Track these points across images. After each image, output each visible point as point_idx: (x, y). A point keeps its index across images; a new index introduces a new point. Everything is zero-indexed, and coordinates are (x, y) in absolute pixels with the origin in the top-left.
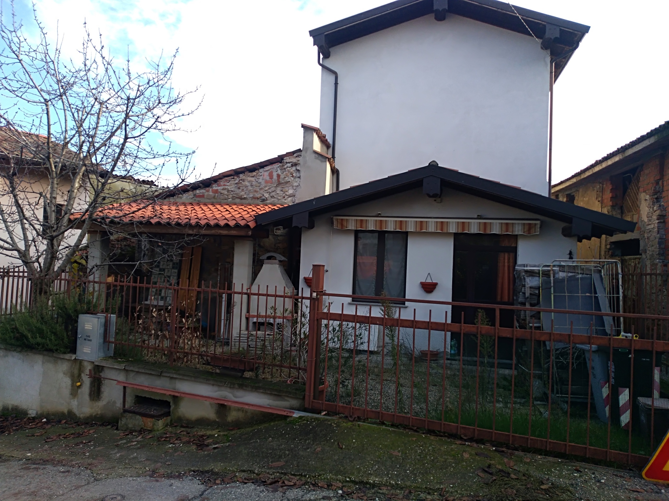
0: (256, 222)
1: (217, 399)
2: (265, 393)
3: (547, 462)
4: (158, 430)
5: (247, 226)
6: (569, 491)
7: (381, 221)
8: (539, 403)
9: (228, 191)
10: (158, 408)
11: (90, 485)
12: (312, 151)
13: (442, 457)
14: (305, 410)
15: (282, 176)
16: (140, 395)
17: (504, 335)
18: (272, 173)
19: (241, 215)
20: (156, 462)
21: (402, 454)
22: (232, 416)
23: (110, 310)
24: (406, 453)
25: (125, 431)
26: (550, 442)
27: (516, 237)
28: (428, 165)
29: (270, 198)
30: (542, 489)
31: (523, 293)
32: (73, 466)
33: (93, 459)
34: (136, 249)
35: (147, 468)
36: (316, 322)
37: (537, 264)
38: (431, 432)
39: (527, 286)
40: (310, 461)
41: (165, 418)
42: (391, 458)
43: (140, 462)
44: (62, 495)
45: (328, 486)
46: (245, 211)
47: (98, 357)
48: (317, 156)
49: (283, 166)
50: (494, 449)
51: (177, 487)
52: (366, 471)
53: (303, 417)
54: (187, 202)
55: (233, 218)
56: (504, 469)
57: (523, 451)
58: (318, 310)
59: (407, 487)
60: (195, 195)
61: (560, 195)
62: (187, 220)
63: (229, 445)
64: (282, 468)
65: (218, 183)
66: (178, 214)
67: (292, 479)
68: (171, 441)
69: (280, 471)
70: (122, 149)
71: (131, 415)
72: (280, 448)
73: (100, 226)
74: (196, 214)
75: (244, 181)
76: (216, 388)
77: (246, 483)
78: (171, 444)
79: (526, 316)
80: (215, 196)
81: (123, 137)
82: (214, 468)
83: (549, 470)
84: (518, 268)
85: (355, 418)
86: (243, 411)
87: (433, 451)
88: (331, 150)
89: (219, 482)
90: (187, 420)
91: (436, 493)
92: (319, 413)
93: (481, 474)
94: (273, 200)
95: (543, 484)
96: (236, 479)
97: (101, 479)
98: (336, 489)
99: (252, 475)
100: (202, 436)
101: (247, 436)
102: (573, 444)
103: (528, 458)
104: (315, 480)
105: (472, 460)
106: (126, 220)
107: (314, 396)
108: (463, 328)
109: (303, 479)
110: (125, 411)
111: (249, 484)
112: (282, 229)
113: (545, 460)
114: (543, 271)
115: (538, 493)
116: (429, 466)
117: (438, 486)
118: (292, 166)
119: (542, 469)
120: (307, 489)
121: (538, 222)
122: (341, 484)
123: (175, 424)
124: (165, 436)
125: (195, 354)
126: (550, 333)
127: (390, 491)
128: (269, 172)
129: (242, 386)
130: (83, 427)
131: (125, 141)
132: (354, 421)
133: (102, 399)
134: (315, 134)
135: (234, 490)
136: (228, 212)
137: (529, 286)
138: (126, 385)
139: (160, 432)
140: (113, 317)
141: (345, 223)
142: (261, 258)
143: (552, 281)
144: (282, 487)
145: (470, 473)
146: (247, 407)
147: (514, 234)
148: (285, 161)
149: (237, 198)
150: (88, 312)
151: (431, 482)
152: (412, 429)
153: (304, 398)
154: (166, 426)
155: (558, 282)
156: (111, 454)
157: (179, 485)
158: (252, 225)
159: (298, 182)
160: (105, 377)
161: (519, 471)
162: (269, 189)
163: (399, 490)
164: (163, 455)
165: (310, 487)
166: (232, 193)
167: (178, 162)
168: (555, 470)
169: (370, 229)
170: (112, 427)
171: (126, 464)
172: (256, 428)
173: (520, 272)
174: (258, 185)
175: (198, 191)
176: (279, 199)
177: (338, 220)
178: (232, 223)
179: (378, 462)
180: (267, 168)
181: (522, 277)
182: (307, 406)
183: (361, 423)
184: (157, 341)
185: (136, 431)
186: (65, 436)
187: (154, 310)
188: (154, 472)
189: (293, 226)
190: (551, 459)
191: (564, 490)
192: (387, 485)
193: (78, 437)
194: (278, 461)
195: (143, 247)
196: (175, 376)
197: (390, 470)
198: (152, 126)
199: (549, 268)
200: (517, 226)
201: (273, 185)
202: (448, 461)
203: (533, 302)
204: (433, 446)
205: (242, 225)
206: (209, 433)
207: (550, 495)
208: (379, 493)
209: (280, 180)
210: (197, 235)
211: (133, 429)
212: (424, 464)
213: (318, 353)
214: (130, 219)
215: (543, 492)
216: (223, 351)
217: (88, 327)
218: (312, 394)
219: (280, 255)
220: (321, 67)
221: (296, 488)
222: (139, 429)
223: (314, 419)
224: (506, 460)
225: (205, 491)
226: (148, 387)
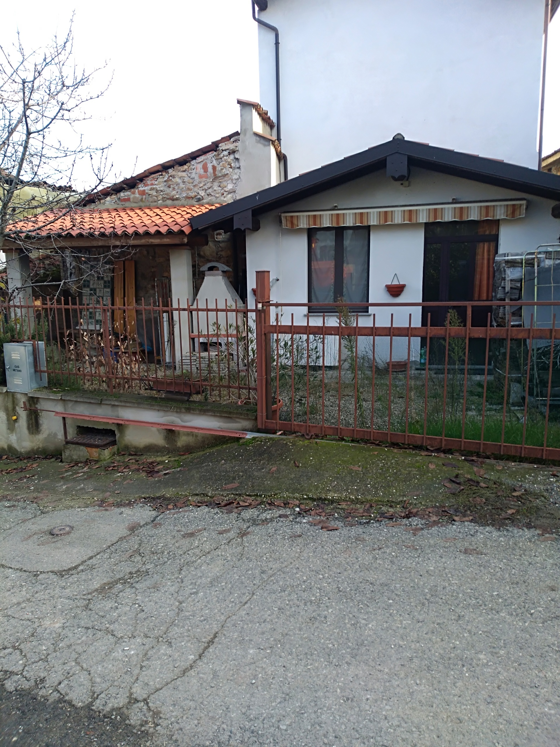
0: (191, 227)
1: (164, 425)
2: (215, 416)
3: (521, 468)
4: (105, 460)
5: (181, 232)
6: (543, 496)
7: (338, 215)
8: (516, 408)
9: (157, 191)
10: (102, 438)
11: (37, 518)
12: (252, 133)
13: (405, 470)
14: (259, 431)
15: (218, 168)
16: (81, 425)
17: (476, 336)
18: (207, 165)
19: (174, 219)
20: (104, 491)
21: (362, 468)
22: (182, 441)
23: (37, 336)
24: (367, 468)
25: (71, 462)
26: (525, 448)
27: (497, 223)
28: (391, 139)
29: (206, 196)
30: (514, 496)
31: (502, 287)
32: (19, 501)
33: (38, 492)
34: (61, 268)
35: (95, 498)
36: (263, 337)
37: (519, 252)
38: (395, 445)
39: (507, 279)
40: (265, 481)
41: (111, 447)
42: (350, 474)
43: (87, 493)
44: (10, 529)
45: (285, 504)
46: (178, 214)
47: (32, 389)
48: (258, 138)
49: (219, 155)
50: (463, 458)
51: (127, 514)
52: (324, 488)
53: (257, 437)
54: (111, 207)
55: (165, 223)
56: (473, 478)
57: (496, 458)
58: (265, 323)
59: (367, 501)
60: (119, 199)
61: (553, 168)
62: (112, 229)
63: (180, 470)
64: (236, 489)
65: (144, 182)
66: (101, 222)
67: (247, 500)
68: (119, 470)
69: (234, 492)
70: (26, 148)
71: (74, 446)
72: (234, 469)
73: (14, 242)
74: (122, 221)
75: (174, 178)
76: (161, 414)
77: (199, 506)
78: (120, 472)
79: (505, 314)
80: (142, 199)
81: (25, 132)
82: (165, 494)
83: (522, 477)
84: (498, 258)
85: (312, 435)
86: (193, 435)
87: (397, 463)
88: (275, 130)
89: (172, 507)
90: (135, 447)
91: (398, 506)
92: (275, 433)
93: (448, 485)
94: (209, 198)
95: (515, 490)
96: (189, 503)
97: (48, 512)
98: (293, 507)
99: (206, 498)
100: (152, 463)
101: (198, 460)
102: (551, 448)
103: (500, 465)
104: (271, 499)
105: (438, 471)
106: (44, 234)
107: (267, 415)
108: (429, 331)
109: (259, 499)
110: (67, 443)
111: (203, 507)
112: (223, 234)
113: (518, 467)
114: (527, 260)
115: (510, 500)
116: (392, 479)
117: (401, 499)
118: (229, 154)
119: (516, 476)
120: (263, 509)
121: (524, 202)
122: (298, 502)
123: (123, 453)
124: (113, 465)
125: (136, 379)
126: (529, 330)
127: (349, 505)
128: (202, 164)
129: (189, 410)
130: (25, 461)
131: (28, 138)
132: (311, 438)
133: (42, 432)
134: (254, 111)
135: (187, 514)
136: (159, 217)
137: (510, 278)
138: (65, 416)
139: (107, 462)
140: (42, 344)
141: (295, 222)
142: (201, 269)
143: (536, 271)
144: (237, 508)
145: (436, 484)
146: (196, 431)
147: (495, 218)
148: (220, 148)
149: (168, 199)
150: (13, 340)
151: (394, 495)
152: (375, 444)
153: (256, 419)
154: (114, 455)
155: (544, 272)
156: (57, 487)
157: (130, 512)
158: (187, 230)
159: (238, 174)
160: (42, 409)
161: (490, 480)
162: (204, 185)
163: (360, 505)
164: (111, 484)
165: (266, 506)
166: (162, 193)
167: (92, 159)
168: (530, 476)
169: (325, 226)
170: (56, 460)
171: (73, 495)
172: (208, 451)
173: (500, 263)
174: (191, 181)
175: (122, 194)
176: (217, 197)
177: (288, 218)
178: (164, 230)
179: (337, 478)
180: (199, 159)
181: (502, 269)
182: (260, 426)
183: (319, 440)
184: (93, 369)
185: (81, 462)
186: (8, 471)
187: (85, 333)
188: (103, 501)
189: (234, 228)
190: (526, 465)
191: (537, 496)
192: (346, 501)
193: (21, 471)
194: (232, 482)
195: (68, 265)
196: (116, 403)
197: (350, 485)
198: (56, 116)
199: (534, 256)
200: (498, 208)
201: (208, 180)
202: (412, 473)
203: (513, 297)
204: (396, 459)
205: (176, 231)
206: (159, 459)
207: (523, 501)
208: (339, 508)
209: (217, 173)
210: (125, 246)
211: (78, 460)
212: (386, 478)
213: (268, 369)
214: (48, 232)
215: (515, 499)
216: (165, 375)
217: (15, 356)
218: (265, 414)
219: (223, 265)
220: (257, 23)
221: (252, 509)
222: (85, 460)
223: (268, 439)
224: (475, 469)
225: (157, 517)
226: (89, 417)
